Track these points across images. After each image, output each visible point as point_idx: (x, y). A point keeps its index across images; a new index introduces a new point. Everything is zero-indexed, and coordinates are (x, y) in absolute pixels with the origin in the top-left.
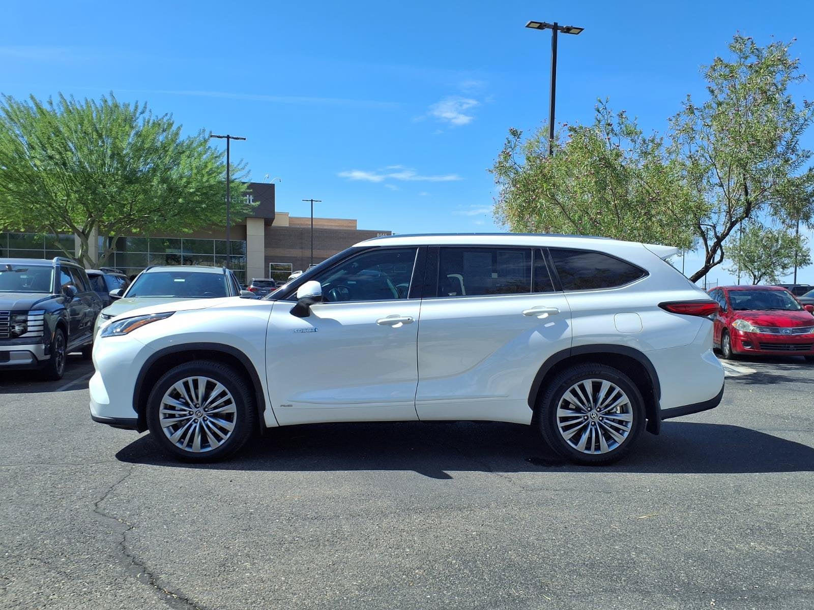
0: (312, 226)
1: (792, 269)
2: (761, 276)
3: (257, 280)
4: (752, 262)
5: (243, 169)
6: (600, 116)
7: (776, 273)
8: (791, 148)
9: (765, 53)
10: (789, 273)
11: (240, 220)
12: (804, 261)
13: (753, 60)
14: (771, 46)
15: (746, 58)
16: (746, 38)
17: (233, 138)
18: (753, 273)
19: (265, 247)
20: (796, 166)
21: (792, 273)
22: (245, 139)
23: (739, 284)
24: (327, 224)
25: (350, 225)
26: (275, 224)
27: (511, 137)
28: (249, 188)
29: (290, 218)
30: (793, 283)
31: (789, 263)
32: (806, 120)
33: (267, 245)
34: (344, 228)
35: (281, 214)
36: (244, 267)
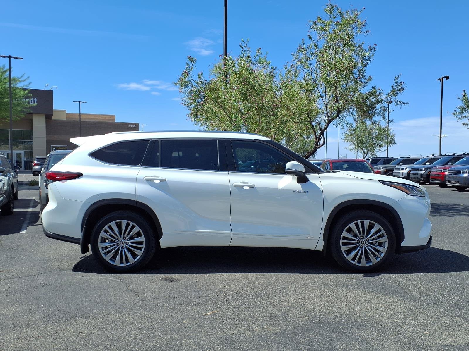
0: (80, 120)
1: (385, 148)
2: (367, 152)
3: (39, 157)
4: (362, 143)
5: (24, 80)
6: (243, 52)
7: (376, 150)
8: (362, 74)
9: (345, 15)
10: (383, 151)
11: (23, 116)
12: (391, 142)
13: (338, 19)
14: (348, 11)
15: (334, 18)
16: (335, 5)
17: (13, 58)
18: (363, 150)
19: (47, 134)
20: (363, 85)
21: (385, 150)
22: (22, 59)
23: (357, 158)
24: (94, 118)
25: (110, 119)
26: (54, 118)
27: (189, 62)
28: (29, 93)
29: (66, 113)
30: (386, 156)
31: (383, 144)
32: (369, 58)
33: (48, 133)
34: (106, 121)
35: (58, 111)
36: (32, 148)
